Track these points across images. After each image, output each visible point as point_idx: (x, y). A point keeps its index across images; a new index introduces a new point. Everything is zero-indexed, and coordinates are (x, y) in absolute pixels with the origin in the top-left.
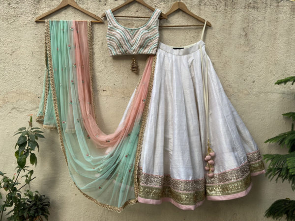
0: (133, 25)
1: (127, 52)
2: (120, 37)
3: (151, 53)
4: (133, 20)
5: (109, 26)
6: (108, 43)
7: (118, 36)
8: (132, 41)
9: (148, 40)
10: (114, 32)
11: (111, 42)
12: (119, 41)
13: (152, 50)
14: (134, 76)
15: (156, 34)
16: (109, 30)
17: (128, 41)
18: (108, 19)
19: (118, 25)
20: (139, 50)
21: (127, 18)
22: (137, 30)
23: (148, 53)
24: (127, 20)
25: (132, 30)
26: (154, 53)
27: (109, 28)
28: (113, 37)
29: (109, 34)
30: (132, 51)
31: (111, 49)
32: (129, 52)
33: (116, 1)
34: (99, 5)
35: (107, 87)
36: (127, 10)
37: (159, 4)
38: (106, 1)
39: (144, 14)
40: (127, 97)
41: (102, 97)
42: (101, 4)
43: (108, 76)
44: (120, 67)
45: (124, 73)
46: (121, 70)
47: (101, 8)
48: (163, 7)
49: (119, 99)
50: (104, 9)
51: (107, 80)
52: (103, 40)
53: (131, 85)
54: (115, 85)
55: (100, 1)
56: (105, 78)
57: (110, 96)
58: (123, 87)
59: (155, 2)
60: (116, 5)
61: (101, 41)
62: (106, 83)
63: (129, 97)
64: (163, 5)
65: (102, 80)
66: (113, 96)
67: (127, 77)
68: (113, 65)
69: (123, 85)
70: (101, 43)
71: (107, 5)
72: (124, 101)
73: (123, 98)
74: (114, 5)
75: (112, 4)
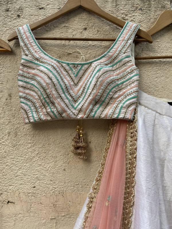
0: (77, 57)
1: (64, 115)
2: (48, 81)
3: (121, 116)
4: (77, 46)
5: (24, 57)
6: (21, 94)
7: (44, 80)
8: (76, 89)
9: (112, 85)
10: (33, 71)
11: (27, 91)
12: (45, 90)
13: (123, 110)
14: (79, 164)
15: (132, 71)
16: (24, 65)
17: (67, 90)
18: (22, 44)
19: (42, 55)
20: (92, 110)
21: (63, 42)
22: (86, 66)
23: (115, 116)
24: (64, 46)
25: (75, 66)
26: (129, 116)
27: (22, 61)
28: (33, 82)
29: (22, 76)
30: (76, 112)
31: (26, 107)
32: (68, 115)
33: (40, 9)
34: (6, 18)
35: (17, 195)
36: (65, 26)
37: (130, 15)
38: (21, 9)
39: (100, 34)
40: (63, 216)
41: (3, 219)
42: (9, 16)
43: (20, 168)
44: (48, 145)
45: (58, 159)
46: (50, 152)
47: (10, 23)
48: (139, 20)
49: (44, 221)
50: (16, 25)
51: (16, 177)
52: (12, 87)
53: (72, 187)
54: (35, 187)
55: (8, 10)
56: (12, 173)
57: (23, 215)
58: (54, 192)
59: (123, 12)
60: (40, 17)
61: (6, 91)
62: (13, 183)
63: (68, 216)
64: (140, 18)
65: (5, 177)
66: (29, 216)
67: (63, 169)
68: (32, 142)
69: (55, 187)
70: (6, 95)
71: (22, 17)
72: (56, 226)
73: (55, 219)
74: (37, 17)
75: (32, 15)
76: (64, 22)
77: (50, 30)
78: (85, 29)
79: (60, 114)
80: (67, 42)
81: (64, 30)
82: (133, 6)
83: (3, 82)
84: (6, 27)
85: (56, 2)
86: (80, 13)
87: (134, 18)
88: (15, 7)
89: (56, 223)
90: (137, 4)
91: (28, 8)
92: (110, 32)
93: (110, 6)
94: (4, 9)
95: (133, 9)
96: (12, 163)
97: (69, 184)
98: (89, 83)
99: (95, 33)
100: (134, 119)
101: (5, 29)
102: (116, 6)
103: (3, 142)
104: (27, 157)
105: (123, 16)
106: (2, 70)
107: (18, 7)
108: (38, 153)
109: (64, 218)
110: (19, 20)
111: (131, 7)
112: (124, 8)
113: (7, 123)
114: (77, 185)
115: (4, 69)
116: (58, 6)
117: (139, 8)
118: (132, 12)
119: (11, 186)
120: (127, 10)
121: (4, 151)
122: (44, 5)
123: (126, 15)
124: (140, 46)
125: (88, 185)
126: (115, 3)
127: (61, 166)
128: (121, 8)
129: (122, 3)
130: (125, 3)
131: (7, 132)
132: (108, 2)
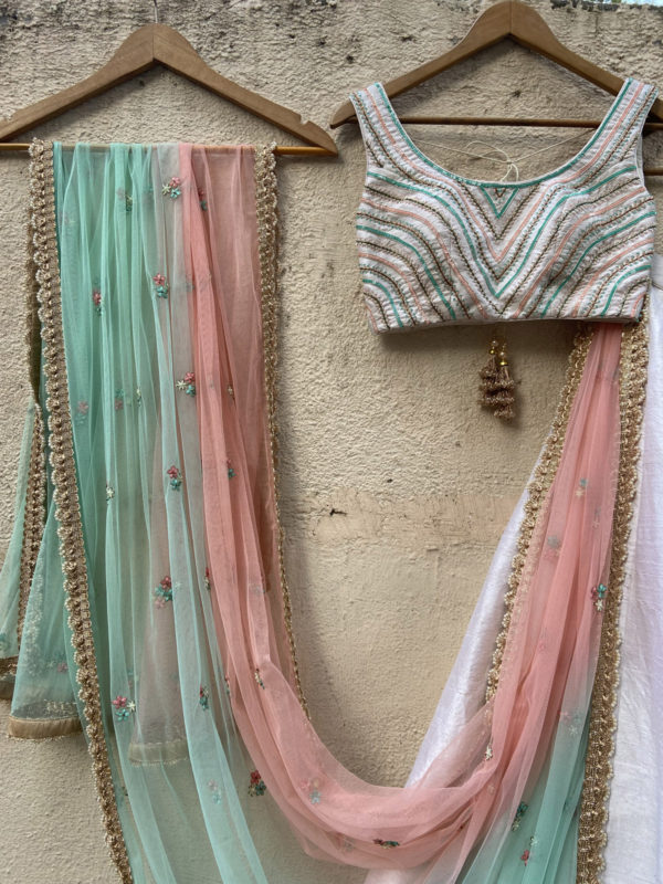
0: (494, 167)
1: (473, 310)
2: (441, 228)
3: (613, 311)
4: (494, 139)
5: (373, 169)
6: (365, 262)
7: (430, 226)
8: (498, 249)
9: (592, 239)
10: (397, 206)
11: (382, 255)
12: (431, 250)
13: (618, 298)
14: (492, 430)
15: (640, 205)
16: (372, 191)
17: (479, 250)
18: (367, 136)
19: (420, 165)
20: (540, 298)
21: (461, 129)
22: (526, 191)
23: (598, 311)
24: (463, 138)
25: (499, 191)
26: (630, 311)
27: (369, 180)
28: (394, 232)
29: (369, 216)
30: (499, 304)
31: (379, 293)
32: (483, 311)
33: (404, 39)
34: (318, 63)
35: (352, 496)
36: (466, 87)
37: (631, 59)
38: (355, 41)
39: (553, 107)
40: (456, 545)
41: (322, 549)
42: (325, 59)
43: (358, 438)
44: (420, 386)
45: (442, 419)
46: (425, 404)
47: (328, 78)
48: (654, 71)
49: (411, 556)
50: (345, 84)
51: (349, 456)
52: (335, 246)
53: (476, 484)
54: (391, 481)
55: (323, 44)
56: (339, 448)
57: (366, 541)
58: (433, 493)
59: (614, 49)
60: (405, 63)
61: (320, 255)
62: (344, 471)
63: (466, 546)
64: (657, 66)
65: (325, 457)
66: (380, 543)
67: (454, 442)
68: (382, 378)
69: (436, 481)
70: (322, 265)
71: (359, 61)
72: (439, 566)
73: (436, 550)
74: (397, 61)
75: (384, 58)
76: (463, 76)
77: (429, 96)
78: (517, 94)
79: (464, 307)
80: (470, 129)
81: (463, 96)
82: (640, 35)
83: (314, 234)
84: (318, 89)
85: (444, 22)
86: (505, 53)
87: (641, 67)
88: (341, 35)
89: (440, 559)
90: (649, 29)
91: (374, 36)
92: (578, 103)
93: (582, 33)
94: (312, 38)
95: (639, 43)
96: (340, 427)
97: (469, 477)
98: (535, 232)
99: (542, 105)
100: (641, 319)
101: (318, 94)
102: (597, 32)
103: (318, 377)
104: (372, 413)
105: (612, 60)
106: (311, 203)
107: (349, 35)
108: (396, 406)
109: (456, 549)
110: (351, 71)
111: (635, 36)
112: (615, 39)
113: (324, 334)
114: (487, 478)
115: (315, 200)
116: (449, 33)
117: (655, 38)
118: (637, 49)
119: (337, 476)
120: (625, 45)
121: (319, 398)
122: (415, 31)
123: (620, 58)
124: (654, 141)
125: (512, 479)
126: (594, 25)
127: (451, 435)
128: (609, 39)
129: (613, 25)
130: (619, 26)
131: (325, 353)
132: (577, 22)
